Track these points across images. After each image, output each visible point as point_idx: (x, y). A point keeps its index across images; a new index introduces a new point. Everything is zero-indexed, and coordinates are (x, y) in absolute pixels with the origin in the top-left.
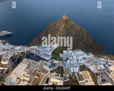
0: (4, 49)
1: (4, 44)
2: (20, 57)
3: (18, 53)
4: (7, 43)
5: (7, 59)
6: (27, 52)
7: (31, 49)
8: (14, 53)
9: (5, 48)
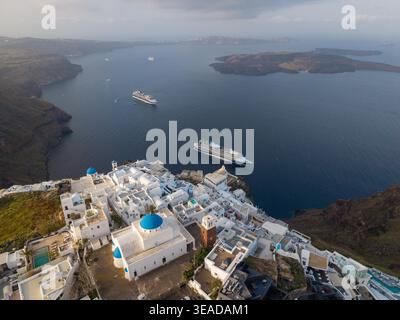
0: (228, 208)
1: (230, 190)
2: (280, 278)
3: (277, 255)
4: (240, 187)
5: (229, 261)
6: (309, 268)
7: (331, 265)
8: (258, 244)
9: (232, 205)
